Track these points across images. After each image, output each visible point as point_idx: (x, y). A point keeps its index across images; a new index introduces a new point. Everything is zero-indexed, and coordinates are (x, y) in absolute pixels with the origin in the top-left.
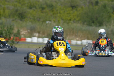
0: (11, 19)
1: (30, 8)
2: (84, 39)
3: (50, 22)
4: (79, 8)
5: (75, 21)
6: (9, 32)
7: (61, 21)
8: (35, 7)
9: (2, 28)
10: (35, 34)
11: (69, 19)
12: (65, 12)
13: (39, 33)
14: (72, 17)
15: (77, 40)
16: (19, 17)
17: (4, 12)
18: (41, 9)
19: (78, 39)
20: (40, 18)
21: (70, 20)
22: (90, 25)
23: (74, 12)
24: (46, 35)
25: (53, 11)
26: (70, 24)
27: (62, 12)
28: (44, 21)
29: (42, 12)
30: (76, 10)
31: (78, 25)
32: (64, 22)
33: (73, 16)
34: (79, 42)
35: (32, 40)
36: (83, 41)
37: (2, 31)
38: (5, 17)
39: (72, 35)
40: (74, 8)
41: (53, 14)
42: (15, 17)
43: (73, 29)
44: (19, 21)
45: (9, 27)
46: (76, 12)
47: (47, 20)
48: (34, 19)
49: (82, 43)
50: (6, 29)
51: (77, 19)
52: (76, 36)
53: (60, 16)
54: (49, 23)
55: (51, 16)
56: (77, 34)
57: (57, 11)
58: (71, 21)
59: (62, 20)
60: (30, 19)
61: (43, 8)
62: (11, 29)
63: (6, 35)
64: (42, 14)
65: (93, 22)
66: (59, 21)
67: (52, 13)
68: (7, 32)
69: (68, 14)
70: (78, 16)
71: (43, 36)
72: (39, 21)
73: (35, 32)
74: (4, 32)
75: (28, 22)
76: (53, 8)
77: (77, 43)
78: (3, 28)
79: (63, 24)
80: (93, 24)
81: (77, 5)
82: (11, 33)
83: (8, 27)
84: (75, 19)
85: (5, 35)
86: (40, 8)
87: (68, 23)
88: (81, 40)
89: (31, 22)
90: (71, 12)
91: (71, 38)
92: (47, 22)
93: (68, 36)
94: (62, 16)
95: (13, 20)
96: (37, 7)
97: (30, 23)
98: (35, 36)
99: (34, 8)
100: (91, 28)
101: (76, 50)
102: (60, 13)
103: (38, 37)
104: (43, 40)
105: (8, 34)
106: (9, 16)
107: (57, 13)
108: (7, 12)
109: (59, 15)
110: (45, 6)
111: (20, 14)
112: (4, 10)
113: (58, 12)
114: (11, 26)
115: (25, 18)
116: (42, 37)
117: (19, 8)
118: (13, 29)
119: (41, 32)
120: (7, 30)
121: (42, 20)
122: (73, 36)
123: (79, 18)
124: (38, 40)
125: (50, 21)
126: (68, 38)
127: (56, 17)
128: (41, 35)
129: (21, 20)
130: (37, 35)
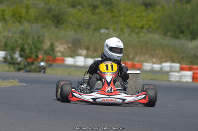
0: (40, 25)
1: (73, 6)
2: (166, 62)
3: (106, 31)
4: (158, 8)
5: (151, 30)
6: (35, 48)
7: (126, 30)
8: (82, 5)
9: (23, 40)
10: (80, 51)
11: (140, 25)
12: (132, 14)
13: (88, 49)
14: (145, 22)
15: (154, 63)
16: (53, 21)
17: (27, 12)
18: (91, 8)
19: (154, 60)
20: (89, 24)
21: (142, 28)
22: (175, 37)
23: (149, 14)
24: (99, 53)
25: (112, 12)
26: (142, 35)
27: (127, 13)
28: (97, 29)
29: (93, 14)
30: (153, 11)
31: (156, 37)
32: (132, 31)
33: (147, 21)
34: (157, 67)
35: (75, 62)
36: (164, 64)
37: (23, 45)
38: (29, 21)
39: (146, 54)
40: (149, 7)
41: (113, 17)
42: (47, 21)
43: (146, 43)
44: (53, 28)
45: (36, 38)
46: (152, 14)
47: (102, 28)
48: (79, 26)
49: (161, 68)
50: (30, 41)
51: (154, 27)
52: (152, 56)
53: (125, 20)
54: (104, 33)
55: (109, 20)
56: (153, 53)
57: (119, 11)
58: (144, 30)
59: (128, 27)
60: (73, 25)
61: (95, 7)
62: (38, 41)
63: (31, 52)
64: (93, 17)
65: (182, 32)
66: (122, 29)
67: (109, 15)
68: (33, 47)
69: (138, 17)
70: (155, 22)
71: (95, 54)
72: (87, 28)
73: (80, 47)
74: (26, 47)
75: (69, 29)
76: (112, 7)
77: (152, 67)
78: (25, 40)
79: (129, 35)
80: (181, 36)
81: (155, 3)
82: (39, 49)
83: (33, 39)
84: (150, 27)
85: (29, 53)
86: (89, 6)
87: (138, 33)
88: (161, 63)
89: (75, 30)
90: (144, 14)
91: (142, 59)
92: (103, 31)
93: (138, 56)
94: (127, 20)
95: (43, 27)
96: (85, 4)
97: (72, 32)
98: (80, 55)
99: (79, 7)
100: (177, 43)
101: (151, 79)
102: (124, 15)
103: (86, 57)
105: (34, 50)
106: (37, 19)
107: (120, 16)
108: (33, 12)
109: (122, 18)
110: (98, 3)
111: (55, 16)
112: (27, 8)
113: (122, 13)
114: (39, 37)
115: (63, 23)
116: (93, 57)
117: (53, 7)
118: (42, 42)
119: (91, 48)
120: (33, 43)
121: (93, 27)
122: (147, 56)
123: (157, 25)
124: (85, 62)
125: (107, 29)
126: (137, 59)
127: (117, 23)
128: (90, 53)
129: (57, 27)
130: (84, 52)
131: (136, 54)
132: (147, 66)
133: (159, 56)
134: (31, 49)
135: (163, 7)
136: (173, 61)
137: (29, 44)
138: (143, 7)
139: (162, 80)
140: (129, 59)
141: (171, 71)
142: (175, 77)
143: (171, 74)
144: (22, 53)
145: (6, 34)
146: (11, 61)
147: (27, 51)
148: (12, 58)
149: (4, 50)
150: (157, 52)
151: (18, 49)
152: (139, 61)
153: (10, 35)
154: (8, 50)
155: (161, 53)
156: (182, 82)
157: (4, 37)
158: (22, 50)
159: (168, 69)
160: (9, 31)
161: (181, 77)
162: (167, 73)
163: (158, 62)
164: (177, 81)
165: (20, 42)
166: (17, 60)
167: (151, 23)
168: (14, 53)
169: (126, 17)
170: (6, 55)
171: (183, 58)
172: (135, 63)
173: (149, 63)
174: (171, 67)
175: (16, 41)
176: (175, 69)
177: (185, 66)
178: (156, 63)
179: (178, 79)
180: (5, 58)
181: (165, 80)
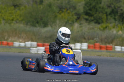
131: (9, 36)
132: (16, 44)
133: (24, 38)
135: (25, 7)
136: (32, 41)
138: (13, 7)
139: (26, 53)
140: (5, 40)
141: (31, 47)
142: (34, 50)
143: (32, 48)
150: (22, 35)
152: (11, 41)
155: (25, 35)
156: (39, 54)
159: (29, 46)
161: (38, 50)
162: (29, 48)
163: (23, 42)
164: (36, 53)
167: (18, 17)
169: (2, 13)
171: (38, 39)
172: (9, 42)
173: (17, 42)
174: (31, 44)
176: (34, 45)
177: (40, 44)
178: (21, 42)
179: (36, 52)
181: (28, 53)
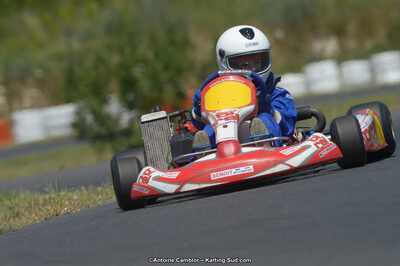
6: (167, 67)
9: (121, 51)
10: (317, 46)
13: (339, 32)
24: (381, 35)
35: (308, 84)
50: (145, 50)
62: (173, 43)
63: (158, 86)
68: (159, 67)
71: (369, 44)
73: (315, 31)
74: (138, 72)
82: (180, 72)
98: (319, 58)
103: (341, 58)
104: (373, 70)
105: (164, 77)
114: (171, 31)
116: (364, 55)
119: (352, 28)
120: (157, 55)
124: (340, 76)
128: (352, 44)
130: (331, 45)
134: (154, 77)
137: (145, 62)
144: (131, 96)
145: (60, 46)
146: (102, 131)
147: (145, 86)
148: (101, 119)
149: (68, 101)
151: (114, 85)
153: (76, 45)
154: (83, 96)
157: (59, 57)
158: (128, 85)
160: (69, 33)
165: (114, 60)
166: (117, 121)
168: (104, 101)
170: (78, 113)
175: (100, 60)
180: (78, 125)
